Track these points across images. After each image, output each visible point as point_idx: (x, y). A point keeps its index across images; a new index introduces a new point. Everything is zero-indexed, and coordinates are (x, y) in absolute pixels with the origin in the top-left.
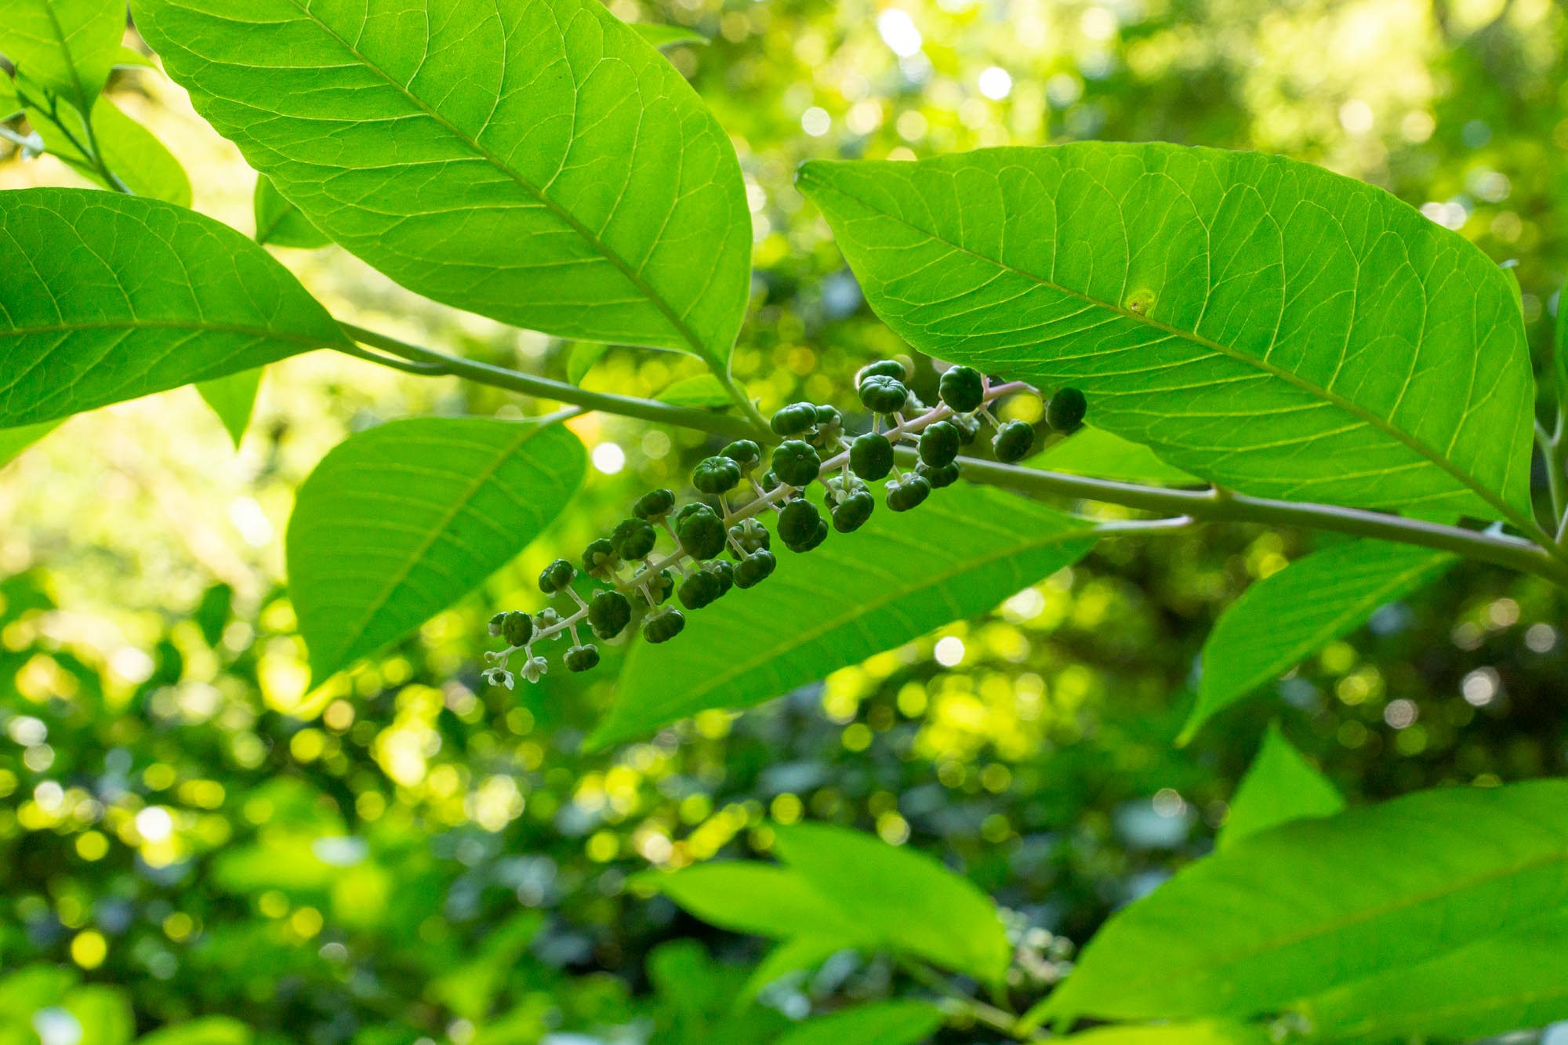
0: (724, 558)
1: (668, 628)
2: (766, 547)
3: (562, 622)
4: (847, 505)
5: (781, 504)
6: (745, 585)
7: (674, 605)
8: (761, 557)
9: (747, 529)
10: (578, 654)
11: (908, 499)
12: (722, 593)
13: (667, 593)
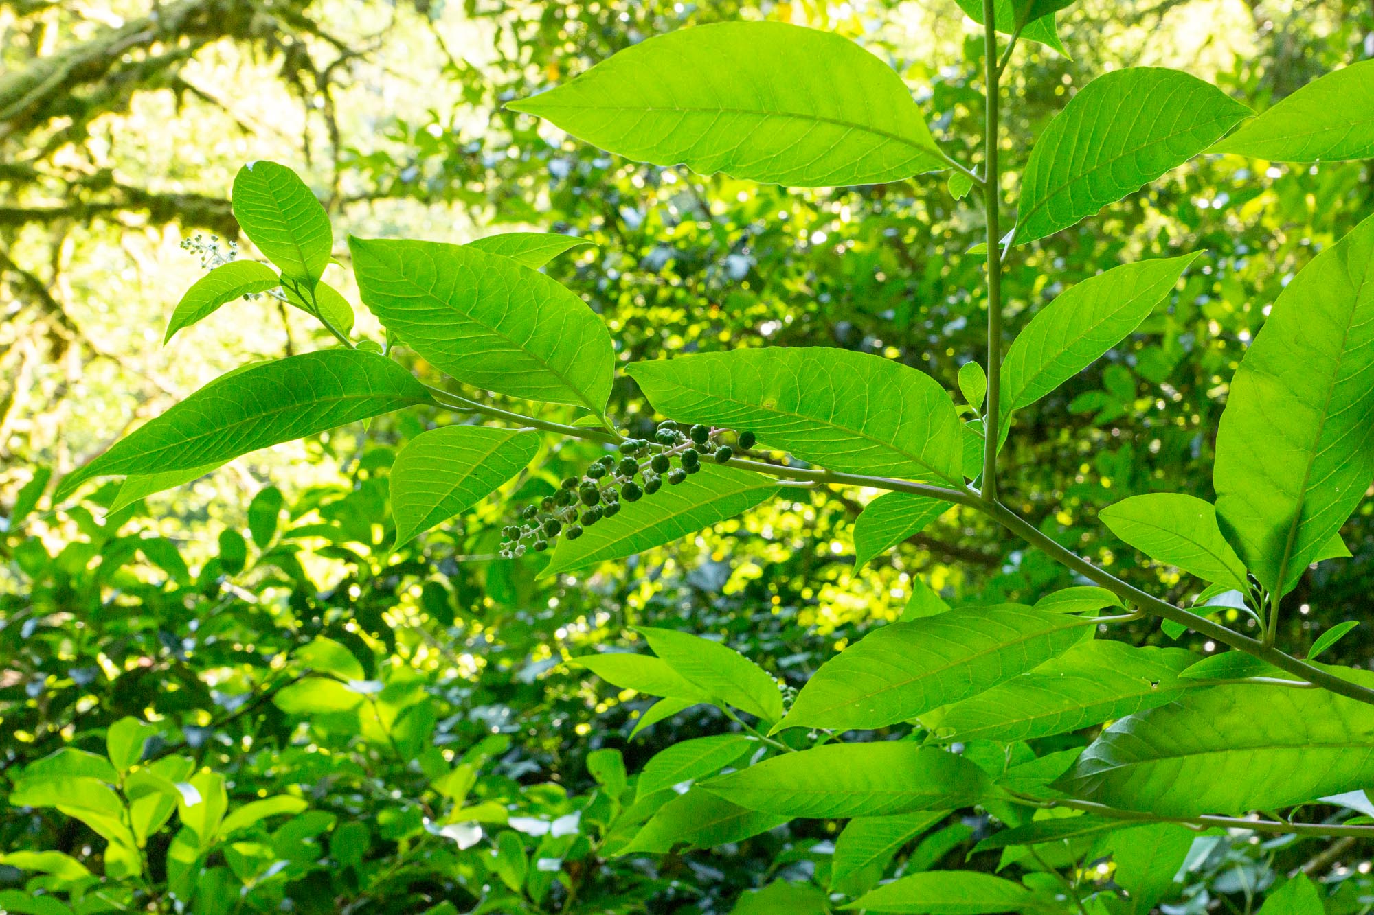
0: (600, 505)
1: (575, 534)
2: (617, 500)
3: (532, 531)
4: (650, 483)
5: (623, 482)
6: (608, 516)
7: (578, 524)
8: (615, 505)
9: (609, 492)
10: (539, 544)
11: (678, 479)
12: (599, 519)
13: (575, 519)
